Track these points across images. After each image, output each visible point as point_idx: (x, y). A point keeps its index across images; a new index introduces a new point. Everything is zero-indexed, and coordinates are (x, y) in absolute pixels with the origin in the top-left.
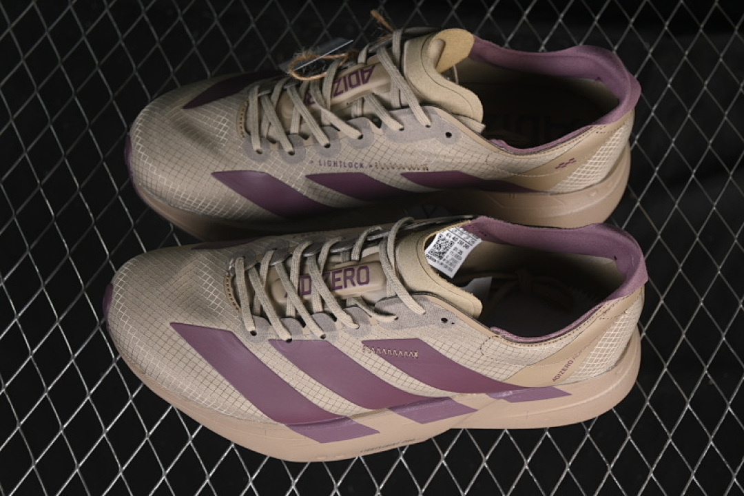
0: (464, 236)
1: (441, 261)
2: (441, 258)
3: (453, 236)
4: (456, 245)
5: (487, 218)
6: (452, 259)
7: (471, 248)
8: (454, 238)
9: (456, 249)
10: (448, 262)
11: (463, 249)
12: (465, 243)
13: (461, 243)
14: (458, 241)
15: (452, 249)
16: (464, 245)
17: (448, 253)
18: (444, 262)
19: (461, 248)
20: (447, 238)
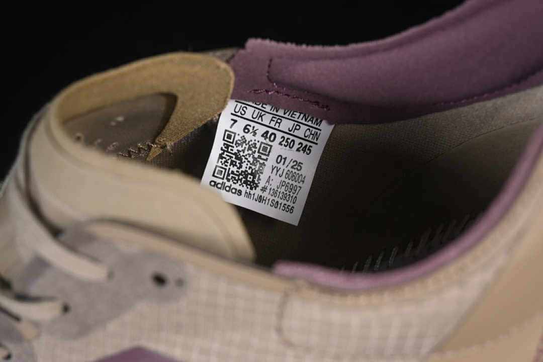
0: (286, 125)
1: (257, 192)
2: (253, 185)
3: (262, 130)
4: (277, 149)
5: (274, 44)
6: (283, 184)
7: (317, 151)
8: (265, 135)
9: (280, 159)
10: (275, 193)
11: (300, 157)
12: (297, 141)
13: (290, 144)
14: (278, 139)
15: (271, 161)
16: (296, 146)
17: (267, 171)
18: (265, 195)
19: (292, 154)
20: (249, 137)
